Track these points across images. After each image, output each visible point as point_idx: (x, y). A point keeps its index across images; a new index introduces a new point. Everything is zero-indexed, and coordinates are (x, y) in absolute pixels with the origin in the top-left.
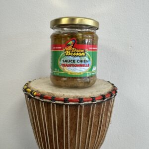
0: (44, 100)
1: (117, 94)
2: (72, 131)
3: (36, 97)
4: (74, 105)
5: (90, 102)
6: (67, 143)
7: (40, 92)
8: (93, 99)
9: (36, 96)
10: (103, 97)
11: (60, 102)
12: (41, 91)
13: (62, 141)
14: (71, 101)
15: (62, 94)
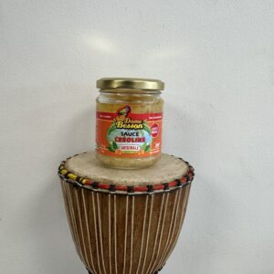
0: (99, 190)
1: (195, 177)
2: (137, 231)
3: (85, 186)
4: (141, 195)
5: (162, 191)
6: (128, 249)
7: (90, 179)
8: (166, 186)
9: (86, 184)
10: (178, 182)
11: (121, 192)
12: (92, 177)
13: (121, 246)
14: (138, 190)
15: (123, 180)
